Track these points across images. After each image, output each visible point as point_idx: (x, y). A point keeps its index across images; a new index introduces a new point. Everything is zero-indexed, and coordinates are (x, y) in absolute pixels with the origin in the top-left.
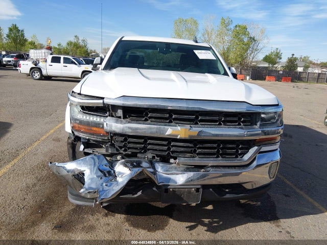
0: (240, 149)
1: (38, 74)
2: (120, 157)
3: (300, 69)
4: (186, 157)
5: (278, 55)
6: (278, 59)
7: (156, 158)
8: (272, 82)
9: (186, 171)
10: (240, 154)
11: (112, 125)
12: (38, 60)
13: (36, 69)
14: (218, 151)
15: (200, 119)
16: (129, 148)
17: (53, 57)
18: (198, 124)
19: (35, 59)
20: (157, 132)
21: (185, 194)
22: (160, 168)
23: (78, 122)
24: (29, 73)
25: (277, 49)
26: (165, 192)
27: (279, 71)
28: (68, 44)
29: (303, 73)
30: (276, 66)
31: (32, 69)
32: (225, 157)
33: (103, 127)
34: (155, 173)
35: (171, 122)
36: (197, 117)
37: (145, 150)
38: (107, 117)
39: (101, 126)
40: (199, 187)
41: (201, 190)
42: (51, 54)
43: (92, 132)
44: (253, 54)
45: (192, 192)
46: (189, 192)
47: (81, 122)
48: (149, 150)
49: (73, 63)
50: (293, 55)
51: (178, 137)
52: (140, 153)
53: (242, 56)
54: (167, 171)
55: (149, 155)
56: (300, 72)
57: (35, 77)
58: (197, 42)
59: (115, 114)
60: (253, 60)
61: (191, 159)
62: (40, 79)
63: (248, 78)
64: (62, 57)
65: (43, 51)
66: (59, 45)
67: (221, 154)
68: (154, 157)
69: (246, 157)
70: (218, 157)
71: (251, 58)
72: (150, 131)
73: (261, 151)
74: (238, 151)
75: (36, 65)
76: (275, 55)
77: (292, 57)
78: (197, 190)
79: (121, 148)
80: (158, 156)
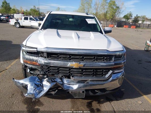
0: (104, 72)
1: (18, 25)
2: (46, 76)
3: (140, 22)
4: (78, 76)
5: (131, 15)
6: (131, 17)
7: (63, 77)
8: (126, 28)
9: (78, 83)
10: (104, 75)
11: (42, 61)
12: (18, 19)
13: (17, 23)
14: (93, 73)
15: (85, 58)
16: (50, 72)
17: (25, 17)
18: (84, 61)
19: (17, 18)
20: (63, 65)
21: (77, 94)
22: (65, 81)
23: (26, 59)
24: (14, 25)
25: (130, 12)
26: (68, 93)
27: (130, 23)
28: (31, 10)
29: (141, 24)
30: (129, 20)
31: (15, 23)
32: (97, 76)
33: (37, 62)
34: (63, 84)
35: (70, 60)
36: (83, 57)
37: (58, 73)
38: (39, 57)
39: (37, 61)
40: (84, 90)
41: (85, 92)
42: (24, 16)
43: (32, 64)
44: (118, 15)
45: (81, 93)
46: (79, 93)
47: (27, 59)
48: (60, 73)
49: (34, 20)
50: (137, 15)
51: (74, 67)
52: (56, 74)
53: (113, 15)
54: (69, 83)
55: (60, 75)
56: (140, 24)
57: (17, 26)
58: (87, 14)
59: (43, 55)
60: (118, 18)
61: (80, 77)
62: (19, 27)
63: (115, 26)
64: (29, 17)
65: (20, 14)
66: (26, 10)
67: (95, 75)
68: (62, 76)
69: (107, 76)
70: (93, 76)
71: (117, 16)
72: (60, 64)
73: (114, 72)
74: (103, 73)
75: (17, 21)
76: (129, 15)
77: (137, 16)
78: (83, 92)
79: (47, 72)
80: (64, 76)
